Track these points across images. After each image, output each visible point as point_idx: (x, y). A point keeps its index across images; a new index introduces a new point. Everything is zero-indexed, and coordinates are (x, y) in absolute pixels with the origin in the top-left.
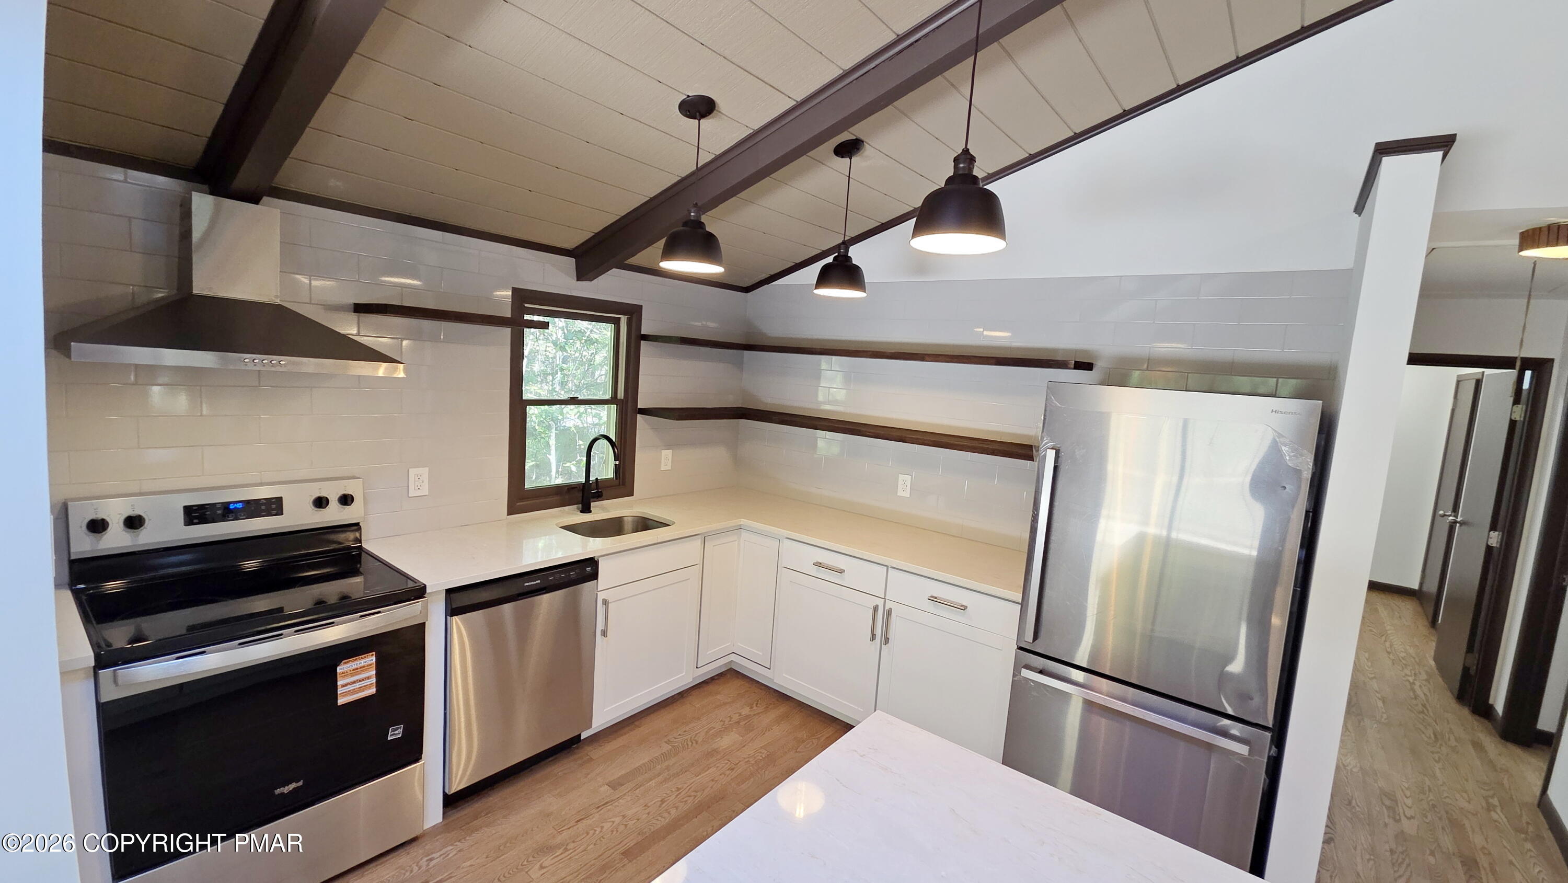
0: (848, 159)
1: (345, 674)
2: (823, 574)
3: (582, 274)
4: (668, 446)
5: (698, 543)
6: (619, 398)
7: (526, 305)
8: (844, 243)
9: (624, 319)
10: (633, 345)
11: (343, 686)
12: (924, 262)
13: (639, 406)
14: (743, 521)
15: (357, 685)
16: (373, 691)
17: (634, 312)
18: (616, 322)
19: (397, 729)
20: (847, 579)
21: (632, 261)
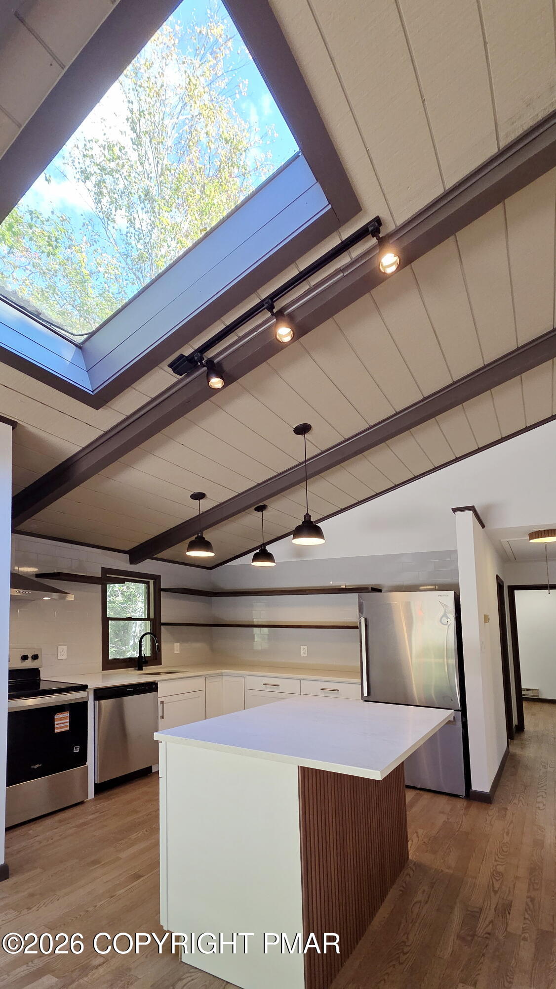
0: (261, 512)
1: (58, 720)
2: (269, 688)
3: (133, 561)
4: (177, 641)
5: (202, 680)
6: (151, 618)
7: (107, 575)
8: (263, 544)
9: (151, 582)
10: (157, 594)
11: (57, 724)
12: (300, 551)
13: (162, 622)
14: (223, 671)
15: (62, 725)
16: (68, 728)
17: (157, 579)
18: (148, 583)
19: (77, 748)
20: (281, 689)
21: (157, 556)
